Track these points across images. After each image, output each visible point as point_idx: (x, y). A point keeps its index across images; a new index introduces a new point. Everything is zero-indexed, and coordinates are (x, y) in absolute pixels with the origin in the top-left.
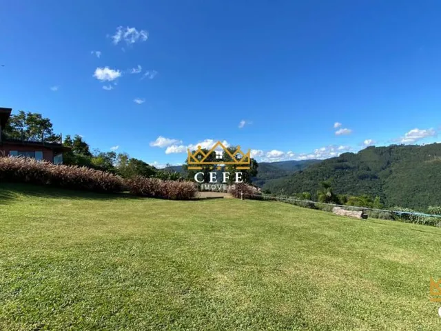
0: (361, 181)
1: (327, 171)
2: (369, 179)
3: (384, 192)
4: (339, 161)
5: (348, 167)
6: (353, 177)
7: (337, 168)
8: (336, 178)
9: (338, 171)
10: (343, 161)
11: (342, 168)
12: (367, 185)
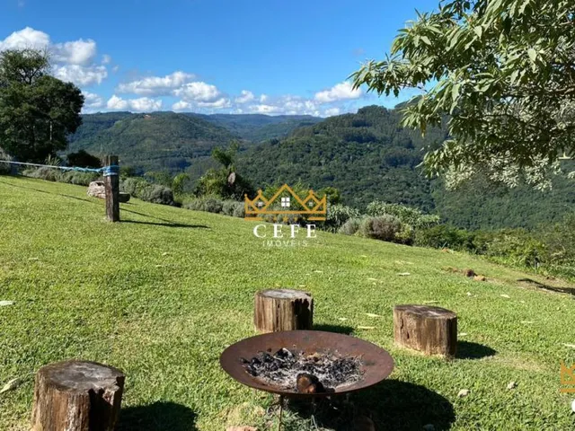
0: (392, 169)
1: (329, 144)
2: (408, 166)
3: (433, 195)
4: (357, 124)
5: (372, 139)
6: (378, 162)
7: (349, 138)
8: (346, 160)
9: (351, 145)
10: (364, 124)
11: (360, 140)
12: (403, 178)
